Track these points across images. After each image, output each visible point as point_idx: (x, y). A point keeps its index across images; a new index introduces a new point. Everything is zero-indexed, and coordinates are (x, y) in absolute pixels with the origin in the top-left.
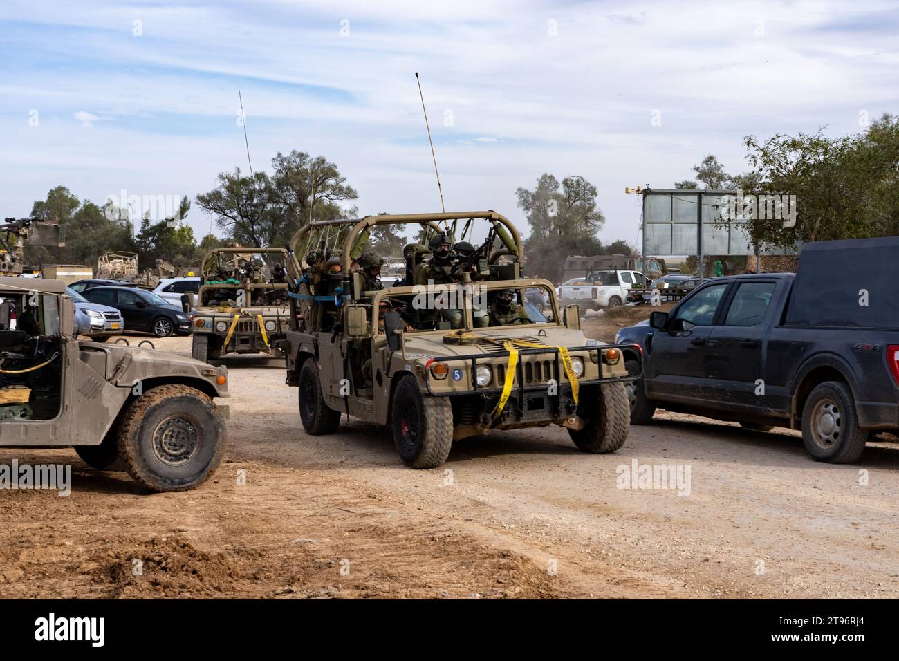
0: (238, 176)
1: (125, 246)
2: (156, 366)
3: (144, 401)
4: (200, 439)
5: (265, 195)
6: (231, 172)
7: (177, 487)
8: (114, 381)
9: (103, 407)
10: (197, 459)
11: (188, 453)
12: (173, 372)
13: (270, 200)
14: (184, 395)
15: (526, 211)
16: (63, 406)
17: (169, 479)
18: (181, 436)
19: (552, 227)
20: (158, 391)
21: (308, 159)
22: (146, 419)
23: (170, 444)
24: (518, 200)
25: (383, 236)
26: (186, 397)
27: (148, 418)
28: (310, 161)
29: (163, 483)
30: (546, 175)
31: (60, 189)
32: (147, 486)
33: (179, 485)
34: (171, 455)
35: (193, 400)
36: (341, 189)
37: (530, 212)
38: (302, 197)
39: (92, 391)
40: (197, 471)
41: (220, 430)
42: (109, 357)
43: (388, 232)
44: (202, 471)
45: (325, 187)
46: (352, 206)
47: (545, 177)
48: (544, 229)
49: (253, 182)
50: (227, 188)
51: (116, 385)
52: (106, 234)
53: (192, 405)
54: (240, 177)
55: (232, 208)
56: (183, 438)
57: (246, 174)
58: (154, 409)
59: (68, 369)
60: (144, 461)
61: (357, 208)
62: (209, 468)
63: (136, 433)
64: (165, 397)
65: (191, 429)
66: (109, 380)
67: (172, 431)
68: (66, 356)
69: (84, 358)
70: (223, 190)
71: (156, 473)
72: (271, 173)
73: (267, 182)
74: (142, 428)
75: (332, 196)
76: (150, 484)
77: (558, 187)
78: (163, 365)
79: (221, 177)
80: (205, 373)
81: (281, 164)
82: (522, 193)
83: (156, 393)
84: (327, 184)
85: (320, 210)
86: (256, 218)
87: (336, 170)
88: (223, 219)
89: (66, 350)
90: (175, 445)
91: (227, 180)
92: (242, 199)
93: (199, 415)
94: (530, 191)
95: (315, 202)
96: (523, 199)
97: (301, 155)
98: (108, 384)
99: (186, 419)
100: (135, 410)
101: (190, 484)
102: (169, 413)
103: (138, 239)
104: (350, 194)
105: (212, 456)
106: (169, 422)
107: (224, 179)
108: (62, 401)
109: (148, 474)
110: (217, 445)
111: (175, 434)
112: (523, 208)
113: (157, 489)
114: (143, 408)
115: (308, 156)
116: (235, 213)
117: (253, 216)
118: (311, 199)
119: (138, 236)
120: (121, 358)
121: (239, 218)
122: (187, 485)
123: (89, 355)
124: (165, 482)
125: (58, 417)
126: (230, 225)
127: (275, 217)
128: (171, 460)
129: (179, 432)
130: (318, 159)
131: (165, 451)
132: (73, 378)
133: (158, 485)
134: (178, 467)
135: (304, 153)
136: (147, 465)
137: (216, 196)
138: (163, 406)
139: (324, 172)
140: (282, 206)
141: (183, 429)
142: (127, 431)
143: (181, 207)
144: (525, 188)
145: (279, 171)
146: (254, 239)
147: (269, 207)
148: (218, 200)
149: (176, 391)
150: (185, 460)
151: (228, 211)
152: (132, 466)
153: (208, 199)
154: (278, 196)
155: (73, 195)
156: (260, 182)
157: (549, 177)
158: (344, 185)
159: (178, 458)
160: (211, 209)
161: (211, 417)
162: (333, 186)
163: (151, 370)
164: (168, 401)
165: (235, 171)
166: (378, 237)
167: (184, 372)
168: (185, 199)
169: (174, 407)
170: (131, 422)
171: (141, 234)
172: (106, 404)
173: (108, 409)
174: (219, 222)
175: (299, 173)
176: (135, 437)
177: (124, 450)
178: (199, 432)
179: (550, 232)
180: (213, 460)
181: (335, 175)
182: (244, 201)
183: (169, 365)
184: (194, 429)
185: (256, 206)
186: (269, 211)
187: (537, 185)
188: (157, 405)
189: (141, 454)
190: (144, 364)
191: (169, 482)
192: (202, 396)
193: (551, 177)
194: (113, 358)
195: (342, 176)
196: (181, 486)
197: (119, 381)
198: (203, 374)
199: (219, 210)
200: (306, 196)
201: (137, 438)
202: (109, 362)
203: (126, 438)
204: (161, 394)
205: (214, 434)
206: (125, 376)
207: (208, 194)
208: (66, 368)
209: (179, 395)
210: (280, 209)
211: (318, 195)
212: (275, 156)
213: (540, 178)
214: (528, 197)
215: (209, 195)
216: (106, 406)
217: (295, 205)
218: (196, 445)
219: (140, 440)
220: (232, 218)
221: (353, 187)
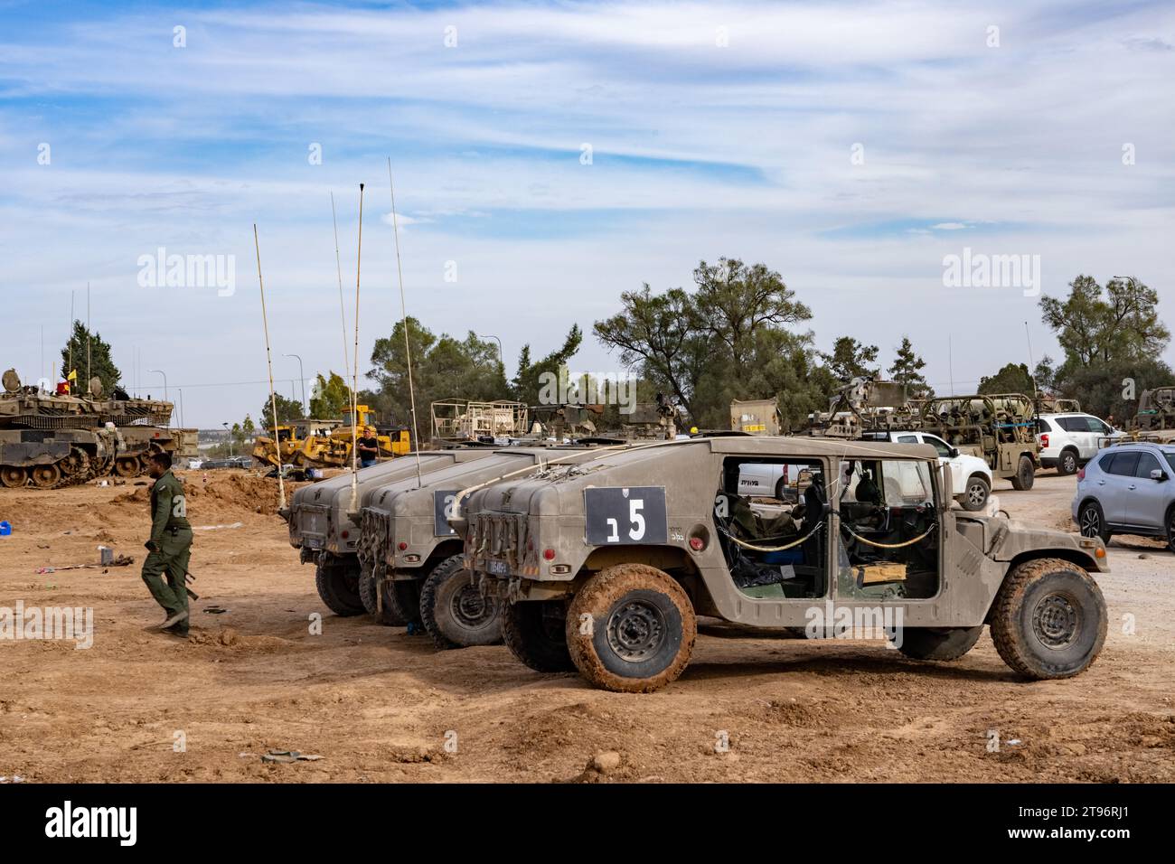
0: (647, 295)
1: (499, 394)
2: (1033, 537)
3: (1023, 577)
4: (1080, 619)
5: (684, 319)
6: (638, 290)
7: (1061, 673)
8: (992, 555)
9: (983, 585)
10: (1078, 641)
11: (1068, 635)
12: (1052, 544)
13: (692, 326)
14: (1063, 570)
15: (1055, 328)
16: (943, 583)
17: (1053, 664)
18: (1060, 616)
19: (1094, 350)
20: (1036, 566)
21: (742, 268)
22: (1027, 597)
23: (1049, 626)
24: (1043, 314)
25: (846, 368)
26: (1066, 572)
27: (1029, 595)
28: (745, 271)
29: (1046, 669)
30: (1082, 277)
31: (409, 320)
32: (1030, 672)
33: (1062, 672)
34: (1050, 638)
35: (1073, 576)
36: (788, 307)
37: (1062, 330)
38: (735, 320)
39: (971, 567)
40: (1081, 655)
41: (1102, 610)
42: (986, 528)
43: (852, 364)
44: (1086, 655)
45: (766, 305)
46: (807, 331)
47: (1080, 280)
48: (1082, 352)
49: (667, 302)
50: (634, 312)
51: (994, 560)
52: (474, 379)
53: (1072, 581)
54: (649, 297)
55: (642, 338)
56: (1062, 619)
57: (658, 291)
58: (1034, 586)
59: (946, 543)
60: (1027, 644)
61: (813, 333)
62: (1092, 652)
63: (1017, 613)
64: (1045, 572)
65: (1069, 608)
66: (986, 554)
67: (1051, 611)
68: (943, 528)
69: (960, 529)
70: (628, 315)
71: (1039, 658)
72: (692, 288)
73: (685, 302)
74: (1023, 607)
75: (777, 318)
76: (1033, 669)
77: (1100, 293)
78: (1041, 536)
79: (625, 297)
80: (1083, 545)
81: (706, 277)
82: (1048, 303)
83: (1034, 568)
84: (770, 300)
85: (764, 338)
86: (673, 351)
87: (781, 281)
88: (629, 354)
89: (943, 521)
90: (1054, 627)
91: (632, 301)
92: (653, 327)
93: (1079, 593)
94: (1060, 300)
95: (753, 327)
96: (1050, 312)
97: (732, 264)
98: (986, 558)
99: (1064, 597)
100: (1015, 587)
101: (1074, 670)
102: (1048, 590)
103: (515, 385)
104: (801, 313)
105: (1095, 639)
106: (1047, 600)
107: (629, 300)
108: (941, 578)
109: (1031, 658)
110: (1100, 626)
111: (1053, 614)
112: (1051, 324)
113: (1040, 676)
114: (1023, 584)
115: (741, 264)
116: (645, 346)
117: (668, 348)
118: (747, 322)
119: (515, 381)
120: (997, 529)
121: (650, 352)
122: (1071, 671)
123: (965, 527)
124: (1049, 667)
125: (937, 595)
126: (639, 361)
127: (698, 349)
128: (1051, 644)
129: (1058, 612)
130: (756, 267)
131: (1044, 633)
132: (952, 551)
133: (1042, 672)
134: (1060, 652)
135: (736, 260)
136: (1030, 649)
137: (620, 322)
138: (1043, 582)
139: (764, 286)
140: (707, 333)
141: (1061, 608)
142: (1007, 611)
143: (570, 340)
144: (1052, 297)
145: (704, 286)
146: (672, 379)
147: (689, 335)
148: (622, 329)
149: (1056, 566)
150: (1065, 644)
151: (635, 344)
152: (1013, 650)
153: (608, 327)
154: (701, 320)
155: (423, 329)
156: (676, 301)
157: (1086, 280)
158: (792, 301)
159: (1058, 641)
160: (613, 340)
161: (1092, 595)
162: (776, 303)
163: (1029, 542)
164: (1048, 576)
165: (643, 289)
166: (838, 371)
167: (1062, 544)
168: (575, 328)
169: (1054, 583)
170: (1012, 601)
171: (518, 377)
172: (985, 581)
173: (987, 586)
174: (624, 358)
175: (730, 288)
176: (1017, 616)
177: (1004, 633)
178: (1080, 611)
179: (1092, 356)
180: (1097, 643)
181: (780, 288)
182: (657, 329)
183: (1046, 536)
184: (1072, 609)
185: (673, 334)
186: (690, 342)
187: (1070, 291)
188: (1037, 581)
189: (1024, 637)
190: (1021, 536)
191: (1053, 668)
192: (1081, 571)
193: (1090, 280)
194: (990, 529)
195: (788, 288)
196: (1065, 673)
197: (997, 555)
198: (1081, 547)
199: (624, 342)
200: (741, 319)
201: (1019, 618)
202: (986, 534)
203: (1007, 619)
204: (1040, 569)
205: (1096, 613)
206: (1003, 549)
207: (609, 320)
208: (943, 541)
209: (1059, 570)
210: (706, 338)
211: (757, 317)
212: (697, 266)
213: (1073, 281)
214: (1058, 309)
215: (610, 322)
216: (985, 583)
217: (727, 331)
218: (1076, 627)
219: (1022, 620)
220: (642, 352)
221: (805, 304)
